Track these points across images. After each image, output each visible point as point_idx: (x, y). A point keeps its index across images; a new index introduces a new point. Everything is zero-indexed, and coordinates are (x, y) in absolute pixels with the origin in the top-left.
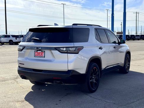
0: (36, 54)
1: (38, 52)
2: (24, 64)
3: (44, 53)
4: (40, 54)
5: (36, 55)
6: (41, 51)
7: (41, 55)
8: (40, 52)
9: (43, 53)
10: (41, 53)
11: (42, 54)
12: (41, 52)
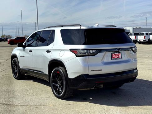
0: (113, 56)
1: (115, 54)
2: (101, 70)
5: (113, 58)
6: (118, 53)
9: (120, 54)
11: (119, 56)
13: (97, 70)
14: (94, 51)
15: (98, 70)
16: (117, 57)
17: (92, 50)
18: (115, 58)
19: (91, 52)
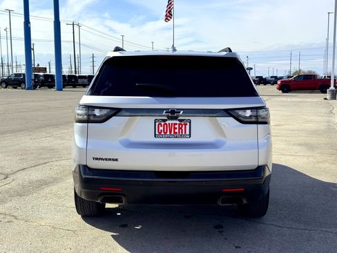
0: (161, 128)
1: (167, 122)
2: (116, 160)
3: (188, 127)
4: (175, 128)
5: (160, 133)
6: (179, 120)
7: (177, 131)
8: (176, 124)
9: (186, 125)
10: (177, 126)
11: (179, 128)
12: (178, 122)
13: (106, 159)
14: (105, 112)
15: (110, 159)
16: (174, 132)
17: (101, 108)
18: (165, 133)
19: (97, 112)
